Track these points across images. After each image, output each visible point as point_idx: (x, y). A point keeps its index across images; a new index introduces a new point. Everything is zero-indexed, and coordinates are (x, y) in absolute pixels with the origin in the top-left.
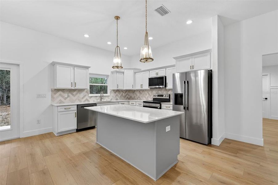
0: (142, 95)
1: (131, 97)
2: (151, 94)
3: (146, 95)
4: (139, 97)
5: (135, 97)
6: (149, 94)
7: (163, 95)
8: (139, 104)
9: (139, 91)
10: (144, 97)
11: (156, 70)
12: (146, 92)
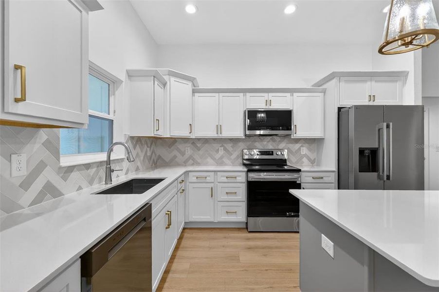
0: (201, 152)
1: (160, 157)
2: (230, 149)
3: (217, 151)
4: (191, 157)
5: (175, 157)
6: (225, 149)
7: (272, 152)
8: (227, 178)
9: (193, 143)
10: (209, 157)
11: (266, 95)
12: (216, 146)
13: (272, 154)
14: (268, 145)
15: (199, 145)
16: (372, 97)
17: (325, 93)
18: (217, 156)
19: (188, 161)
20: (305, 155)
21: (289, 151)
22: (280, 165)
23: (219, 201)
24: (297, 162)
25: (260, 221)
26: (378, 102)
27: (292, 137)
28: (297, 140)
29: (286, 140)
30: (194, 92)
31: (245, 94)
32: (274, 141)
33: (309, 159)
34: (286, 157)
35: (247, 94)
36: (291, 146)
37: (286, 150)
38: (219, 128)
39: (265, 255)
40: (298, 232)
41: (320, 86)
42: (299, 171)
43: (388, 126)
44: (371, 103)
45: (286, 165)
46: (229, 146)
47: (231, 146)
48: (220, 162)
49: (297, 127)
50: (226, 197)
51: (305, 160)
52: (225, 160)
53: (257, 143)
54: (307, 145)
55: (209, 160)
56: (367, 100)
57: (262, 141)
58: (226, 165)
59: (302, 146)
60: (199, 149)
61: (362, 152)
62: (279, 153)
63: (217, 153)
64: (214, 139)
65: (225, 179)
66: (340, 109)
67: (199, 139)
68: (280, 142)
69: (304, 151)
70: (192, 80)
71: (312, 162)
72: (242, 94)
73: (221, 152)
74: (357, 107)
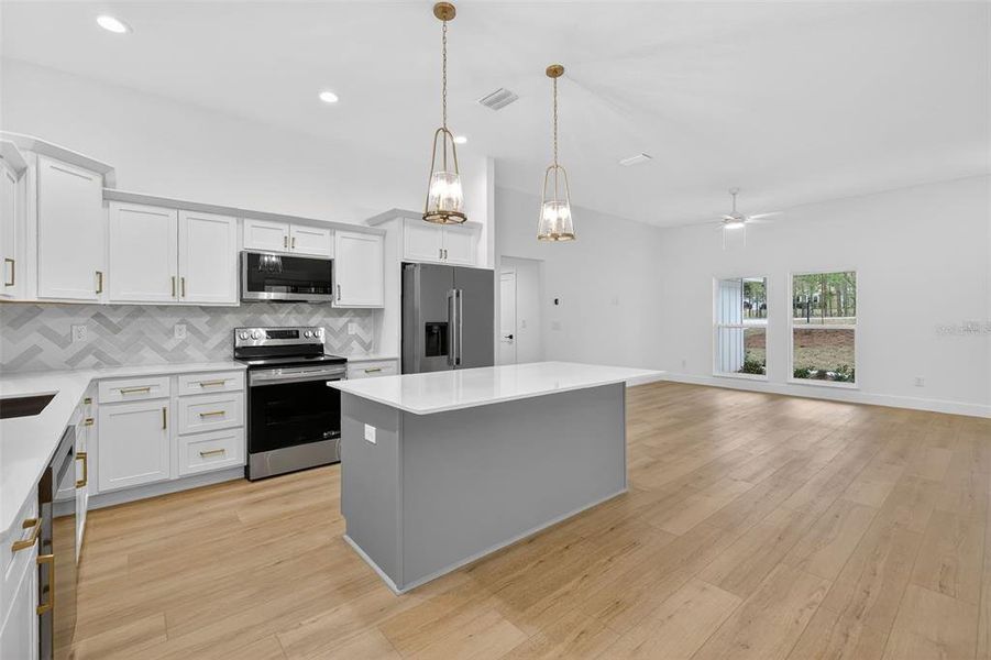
7: (297, 332)
8: (202, 385)
9: (98, 316)
10: (147, 348)
11: (284, 227)
12: (168, 321)
13: (297, 337)
14: (288, 319)
15: (115, 320)
16: (444, 253)
17: (384, 236)
18: (170, 345)
19: (83, 358)
20: (356, 337)
21: (329, 330)
22: (311, 354)
23: (181, 436)
24: (341, 349)
25: (268, 456)
26: (451, 261)
27: (333, 306)
28: (342, 312)
29: (322, 310)
30: (108, 198)
31: (240, 220)
32: (301, 312)
33: (362, 343)
34: (322, 340)
35: (246, 221)
36: (330, 320)
37: (323, 329)
38: (178, 284)
39: (287, 503)
40: (339, 462)
41: (376, 226)
42: (343, 361)
43: (458, 295)
44: (443, 262)
45: (322, 355)
46: (201, 322)
47: (207, 323)
48: (177, 356)
49: (342, 288)
50: (199, 425)
51: (355, 344)
52: (191, 351)
53: (265, 316)
54: (357, 319)
55: (147, 353)
56: (438, 256)
57: (276, 312)
58: (193, 361)
59: (350, 321)
60: (116, 330)
61: (429, 328)
62: (311, 334)
63: (170, 338)
64: (162, 308)
65: (197, 389)
66: (404, 265)
67: (115, 307)
68: (312, 314)
69: (354, 328)
70: (103, 171)
71: (367, 347)
72: (234, 219)
73: (181, 334)
74: (424, 267)
